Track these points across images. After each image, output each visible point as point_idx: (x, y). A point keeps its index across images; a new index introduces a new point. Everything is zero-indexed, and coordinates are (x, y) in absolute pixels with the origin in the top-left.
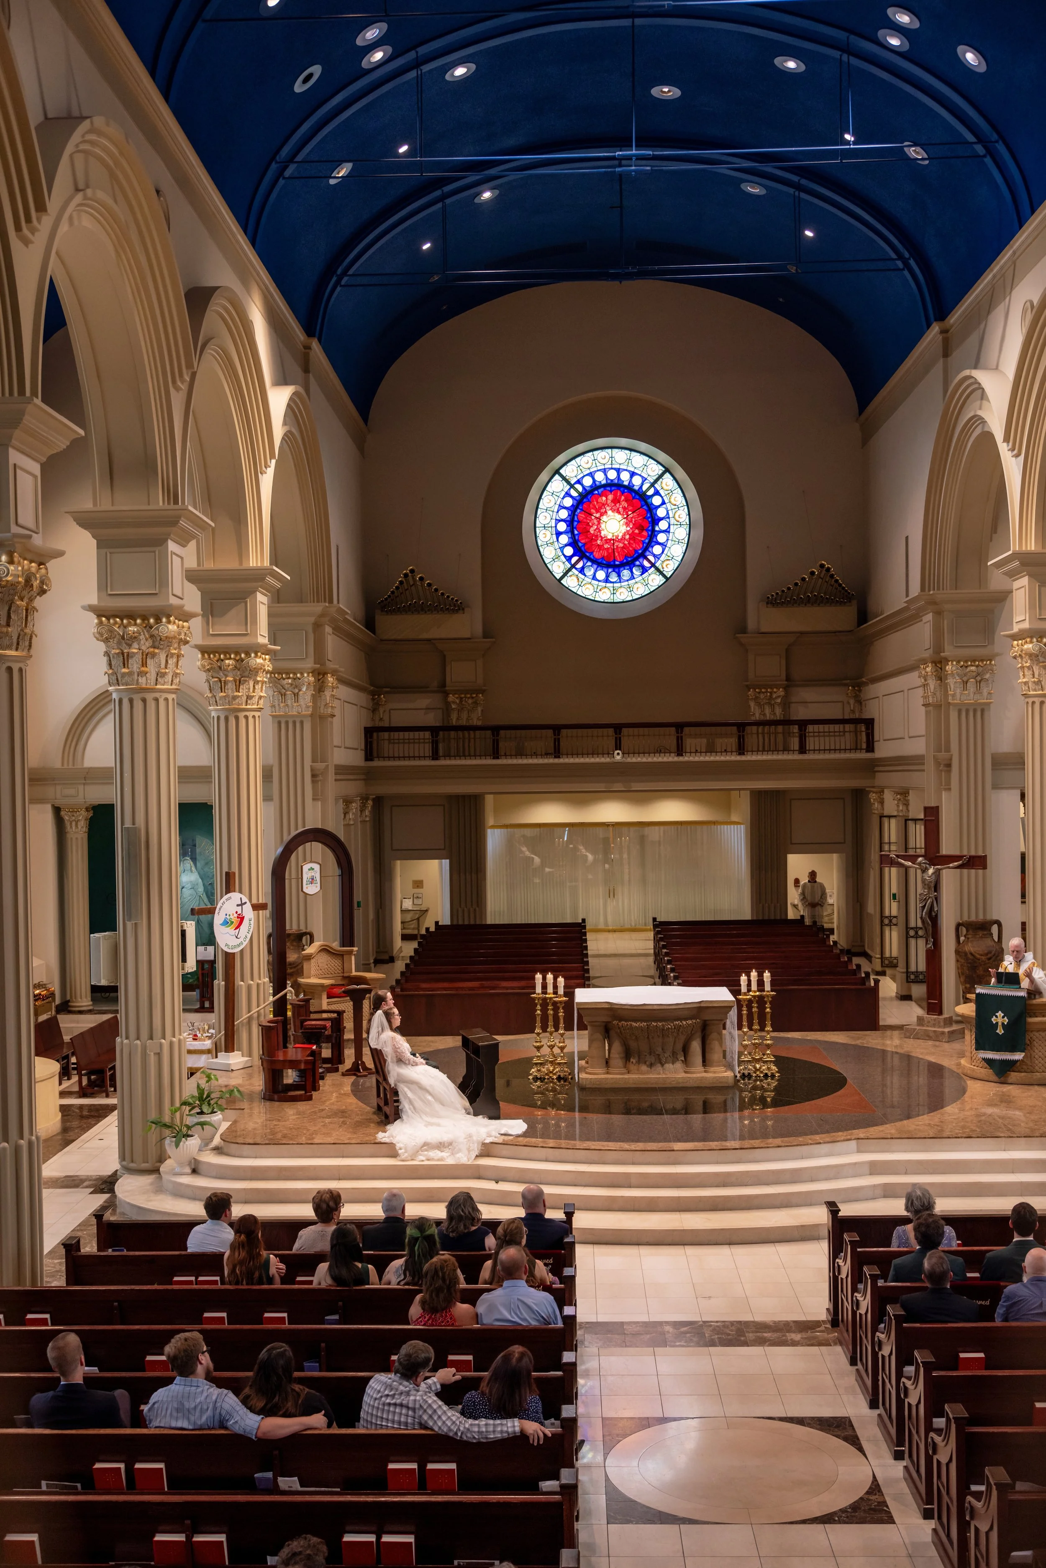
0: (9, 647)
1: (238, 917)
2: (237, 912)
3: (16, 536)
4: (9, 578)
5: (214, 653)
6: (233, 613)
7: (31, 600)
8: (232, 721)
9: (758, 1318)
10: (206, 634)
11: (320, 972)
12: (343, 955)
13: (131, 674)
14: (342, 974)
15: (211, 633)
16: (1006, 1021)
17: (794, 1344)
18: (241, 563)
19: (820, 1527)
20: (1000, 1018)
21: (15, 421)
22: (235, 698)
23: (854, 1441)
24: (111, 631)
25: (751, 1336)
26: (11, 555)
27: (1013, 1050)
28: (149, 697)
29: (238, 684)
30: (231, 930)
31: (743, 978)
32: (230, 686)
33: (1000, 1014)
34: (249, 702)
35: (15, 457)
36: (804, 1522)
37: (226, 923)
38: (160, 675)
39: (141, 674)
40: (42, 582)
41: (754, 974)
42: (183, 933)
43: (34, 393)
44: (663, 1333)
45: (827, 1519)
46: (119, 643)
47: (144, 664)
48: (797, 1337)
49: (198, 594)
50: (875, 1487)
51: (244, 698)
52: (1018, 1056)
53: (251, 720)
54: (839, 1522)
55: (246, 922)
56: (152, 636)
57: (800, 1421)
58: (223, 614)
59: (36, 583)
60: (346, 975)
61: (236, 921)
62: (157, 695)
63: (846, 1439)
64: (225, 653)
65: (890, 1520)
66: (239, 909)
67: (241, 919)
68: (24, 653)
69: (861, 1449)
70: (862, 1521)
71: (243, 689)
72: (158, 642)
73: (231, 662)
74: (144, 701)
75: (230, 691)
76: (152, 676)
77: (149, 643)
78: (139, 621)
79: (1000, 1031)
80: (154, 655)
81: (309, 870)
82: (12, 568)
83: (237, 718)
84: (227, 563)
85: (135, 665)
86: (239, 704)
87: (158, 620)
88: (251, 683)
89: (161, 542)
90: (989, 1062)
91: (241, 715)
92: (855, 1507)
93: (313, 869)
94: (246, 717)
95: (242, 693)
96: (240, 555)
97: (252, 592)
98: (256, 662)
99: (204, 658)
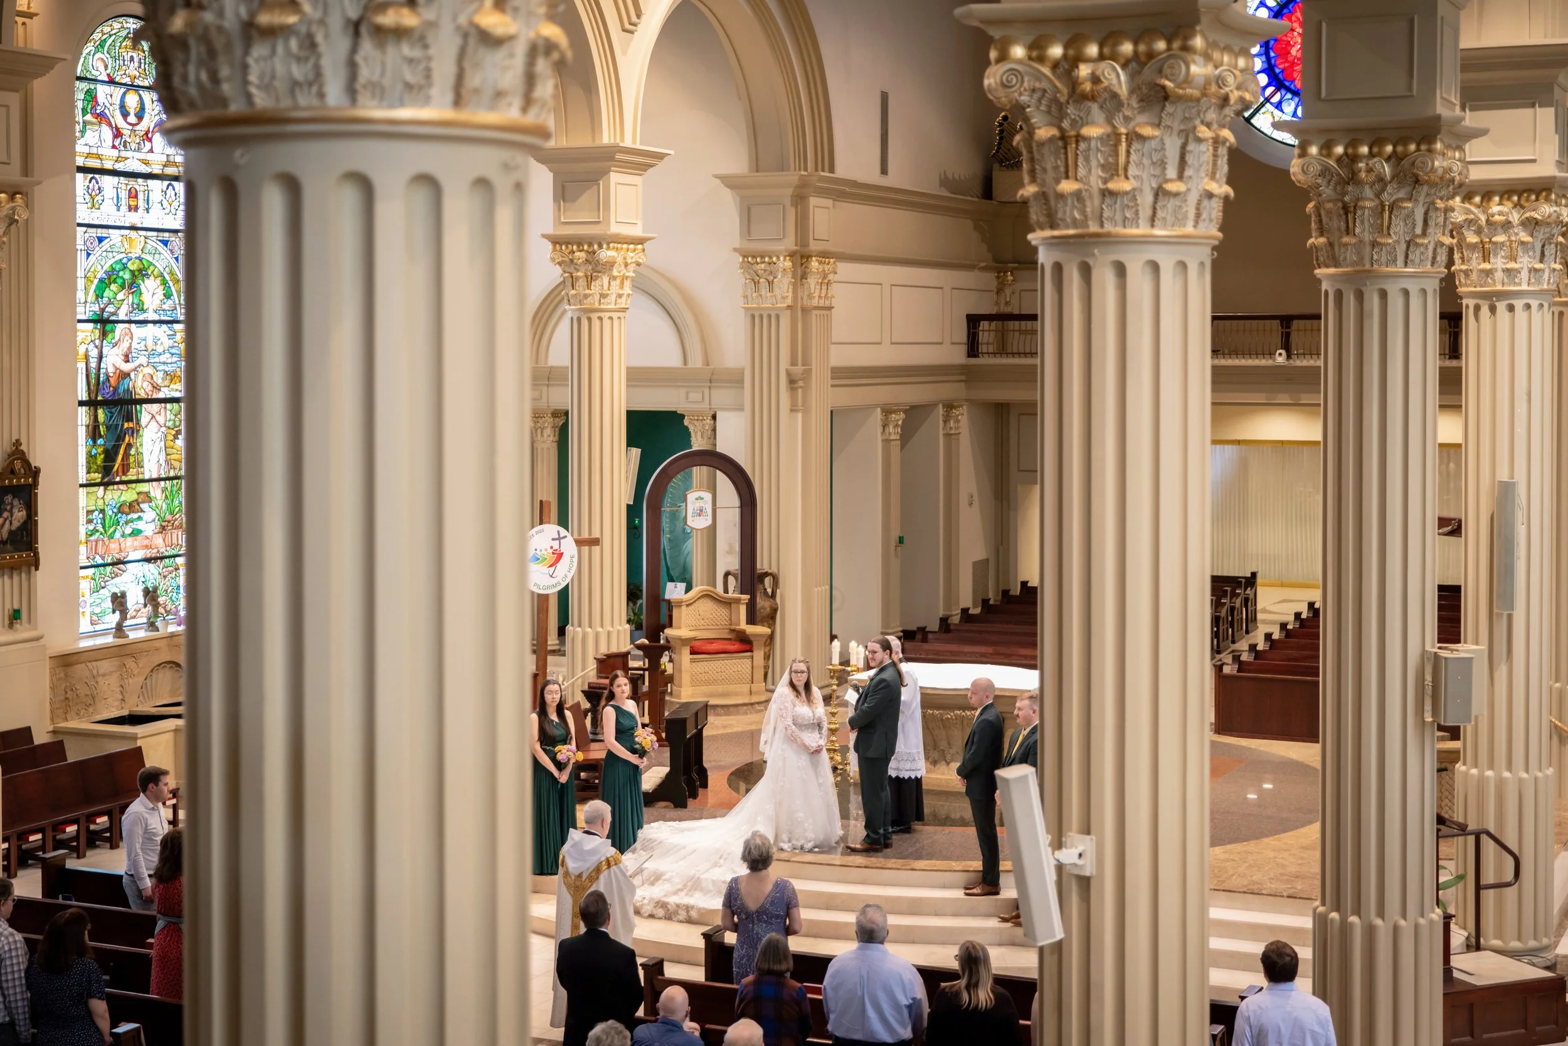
1: (553, 553)
2: (552, 547)
5: (567, 243)
6: (585, 198)
8: (585, 323)
10: (558, 222)
11: (702, 622)
12: (730, 603)
14: (729, 627)
15: (562, 220)
18: (594, 140)
22: (586, 296)
29: (590, 279)
30: (543, 568)
32: (582, 283)
34: (602, 301)
37: (536, 559)
49: (551, 175)
51: (597, 297)
53: (607, 323)
55: (565, 560)
58: (575, 199)
60: (733, 627)
61: (550, 557)
64: (579, 244)
66: (556, 545)
67: (559, 555)
71: (595, 286)
73: (582, 255)
75: (581, 289)
81: (697, 499)
83: (589, 319)
84: (579, 140)
86: (591, 304)
88: (606, 280)
91: (594, 316)
93: (702, 499)
94: (600, 319)
95: (595, 288)
96: (593, 131)
97: (606, 172)
98: (605, 254)
99: (554, 250)
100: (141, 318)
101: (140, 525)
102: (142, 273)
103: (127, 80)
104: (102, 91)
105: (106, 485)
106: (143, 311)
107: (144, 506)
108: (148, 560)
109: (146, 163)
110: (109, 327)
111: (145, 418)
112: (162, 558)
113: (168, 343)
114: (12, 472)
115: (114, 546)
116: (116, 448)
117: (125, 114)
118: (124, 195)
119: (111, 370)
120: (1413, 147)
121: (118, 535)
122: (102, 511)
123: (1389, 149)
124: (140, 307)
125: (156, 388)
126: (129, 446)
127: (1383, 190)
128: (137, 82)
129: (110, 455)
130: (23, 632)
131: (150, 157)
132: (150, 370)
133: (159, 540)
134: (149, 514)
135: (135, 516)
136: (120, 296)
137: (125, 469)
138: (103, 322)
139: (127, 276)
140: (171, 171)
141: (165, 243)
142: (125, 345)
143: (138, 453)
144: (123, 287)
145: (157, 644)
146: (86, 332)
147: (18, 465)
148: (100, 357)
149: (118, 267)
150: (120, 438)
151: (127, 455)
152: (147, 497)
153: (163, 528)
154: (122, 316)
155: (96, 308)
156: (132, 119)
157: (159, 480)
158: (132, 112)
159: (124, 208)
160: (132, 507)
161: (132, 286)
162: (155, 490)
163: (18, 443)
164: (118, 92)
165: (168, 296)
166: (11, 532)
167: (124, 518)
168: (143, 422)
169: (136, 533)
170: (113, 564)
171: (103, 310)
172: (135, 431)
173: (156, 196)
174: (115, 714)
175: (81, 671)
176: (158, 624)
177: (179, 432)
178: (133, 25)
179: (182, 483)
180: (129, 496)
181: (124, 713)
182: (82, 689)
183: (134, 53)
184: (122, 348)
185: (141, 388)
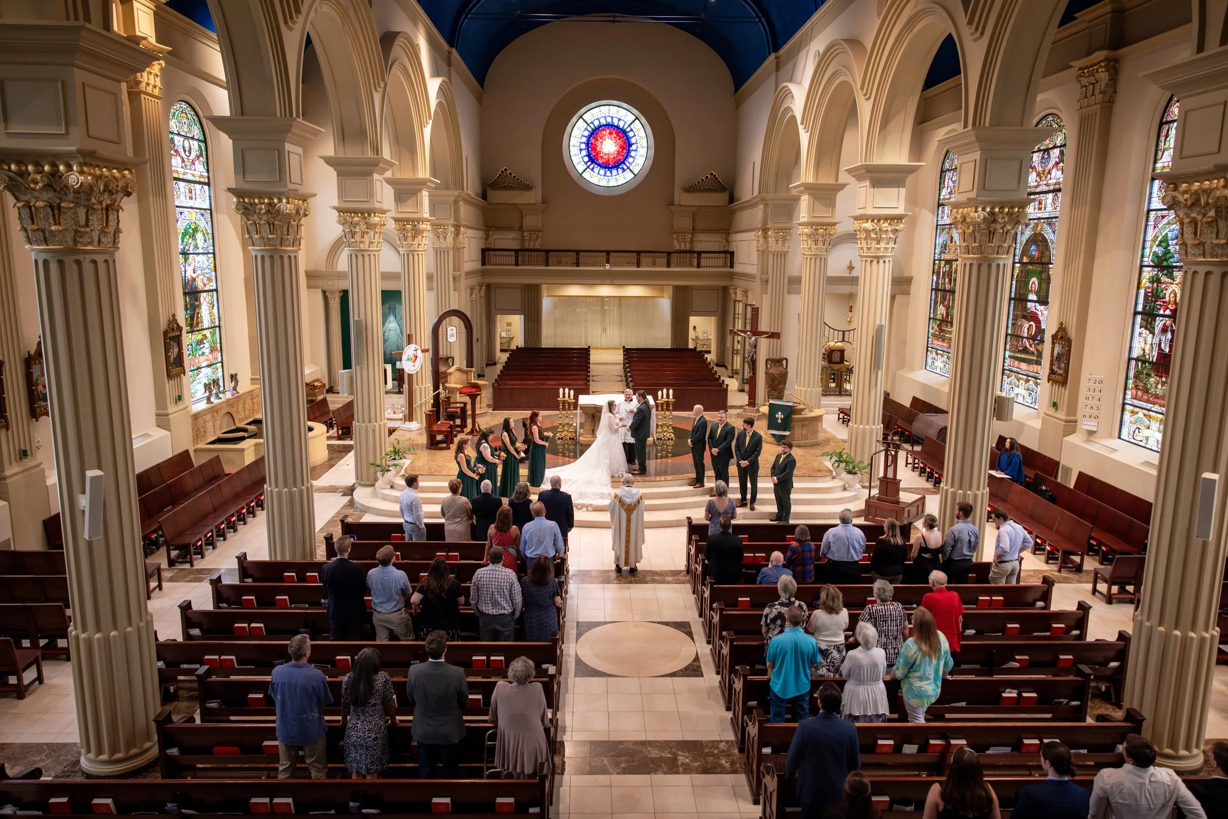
0: (289, 246)
1: (414, 356)
3: (290, 190)
4: (287, 211)
5: (401, 221)
6: (411, 200)
7: (300, 220)
8: (411, 256)
9: (653, 569)
10: (397, 211)
11: (456, 381)
12: (468, 373)
13: (356, 242)
14: (467, 382)
15: (399, 211)
16: (782, 416)
17: (668, 583)
18: (414, 176)
19: (669, 679)
20: (779, 415)
21: (288, 130)
22: (412, 244)
23: (690, 634)
24: (345, 219)
25: (649, 578)
26: (288, 199)
27: (785, 430)
28: (366, 254)
29: (414, 237)
30: (411, 363)
31: (660, 393)
32: (410, 239)
33: (780, 413)
34: (419, 247)
35: (288, 147)
36: (663, 676)
37: (408, 359)
38: (371, 243)
39: (361, 242)
40: (305, 210)
41: (665, 391)
42: (385, 371)
43: (298, 116)
44: (609, 577)
45: (673, 675)
46: (349, 226)
47: (363, 237)
48: (670, 579)
49: (393, 190)
50: (697, 659)
51: (417, 245)
52: (787, 433)
53: (420, 256)
54: (679, 676)
55: (418, 358)
56: (366, 223)
57: (667, 624)
58: (405, 201)
59: (302, 212)
60: (469, 382)
61: (413, 358)
62: (369, 253)
63: (686, 633)
64: (407, 221)
65: (702, 676)
66: (415, 352)
67: (416, 357)
68: (297, 248)
69: (692, 639)
70: (689, 676)
72: (370, 226)
73: (410, 226)
74: (363, 256)
76: (367, 243)
77: (365, 226)
78: (359, 215)
79: (779, 421)
80: (367, 233)
81: (451, 330)
82: (288, 206)
83: (413, 255)
84: (407, 175)
85: (358, 237)
86: (414, 248)
87: (369, 215)
88: (420, 237)
89: (370, 174)
90: (774, 435)
91: (415, 253)
92: (686, 668)
93: (453, 330)
94: (418, 254)
95: (416, 242)
96: (414, 171)
97: (421, 190)
98: (423, 226)
99: (396, 223)
100: (197, 252)
101: (204, 350)
102: (196, 230)
103: (184, 134)
104: (176, 138)
105: (192, 332)
106: (198, 248)
108: (208, 366)
109: (194, 175)
110: (187, 256)
111: (202, 299)
112: (212, 365)
113: (207, 263)
114: (173, 330)
115: (196, 361)
116: (194, 314)
117: (185, 151)
118: (187, 191)
119: (189, 277)
121: (197, 355)
122: (192, 345)
124: (196, 247)
125: (205, 285)
126: (198, 313)
128: (188, 135)
129: (192, 318)
130: (181, 406)
131: (195, 173)
132: (202, 277)
133: (211, 357)
134: (207, 345)
135: (202, 346)
136: (190, 241)
137: (198, 323)
138: (185, 254)
139: (191, 231)
140: (202, 180)
141: (202, 215)
142: (193, 265)
143: (201, 316)
144: (190, 237)
145: (223, 405)
146: (180, 259)
147: (175, 326)
148: (185, 271)
149: (188, 227)
150: (195, 310)
151: (198, 318)
152: (205, 336)
153: (211, 350)
154: (191, 252)
155: (182, 247)
156: (187, 154)
157: (209, 328)
158: (187, 150)
159: (188, 198)
160: (200, 342)
161: (193, 236)
162: (207, 333)
163: (174, 316)
164: (182, 139)
165: (205, 241)
166: (174, 359)
167: (199, 347)
168: (202, 301)
169: (203, 354)
170: (197, 369)
171: (184, 248)
172: (199, 306)
173: (198, 192)
174: (213, 439)
175: (200, 420)
176: (221, 396)
177: (213, 306)
178: (184, 105)
179: (217, 329)
180: (200, 337)
181: (216, 438)
182: (202, 429)
183: (186, 120)
184: (192, 268)
185: (200, 285)
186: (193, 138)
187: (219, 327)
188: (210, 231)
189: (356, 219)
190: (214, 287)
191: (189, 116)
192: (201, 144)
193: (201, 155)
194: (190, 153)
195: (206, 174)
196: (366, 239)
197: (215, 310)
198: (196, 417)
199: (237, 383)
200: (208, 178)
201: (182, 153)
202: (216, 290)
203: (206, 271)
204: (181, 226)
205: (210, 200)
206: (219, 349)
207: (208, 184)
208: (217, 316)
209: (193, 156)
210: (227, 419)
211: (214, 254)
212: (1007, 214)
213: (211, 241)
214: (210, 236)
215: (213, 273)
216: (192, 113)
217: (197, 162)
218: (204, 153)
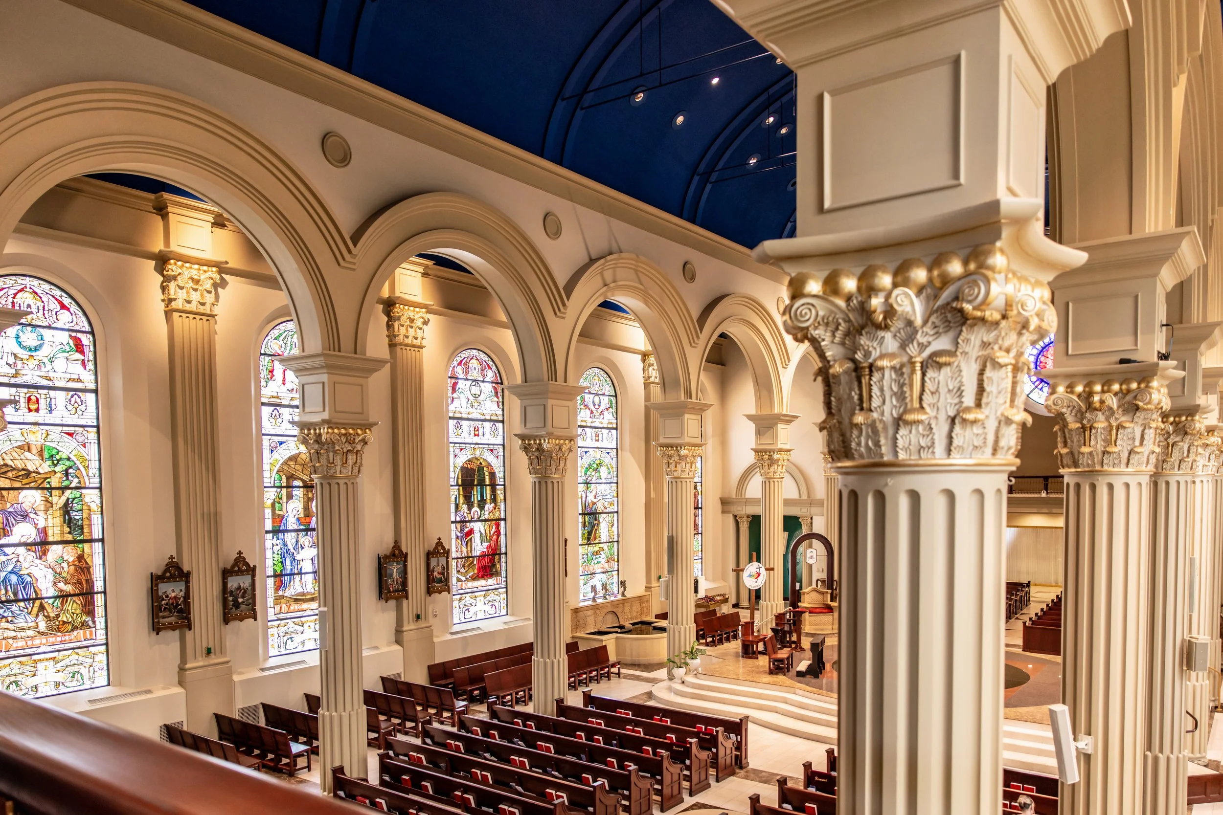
0: (558, 474)
1: (756, 574)
2: (757, 571)
5: (760, 452)
6: (768, 434)
8: (767, 483)
10: (757, 444)
11: (813, 600)
12: (824, 593)
13: (671, 471)
14: (823, 602)
15: (759, 443)
18: (772, 412)
22: (768, 473)
24: (664, 452)
28: (678, 480)
29: (770, 466)
30: (753, 579)
32: (767, 467)
34: (774, 474)
37: (750, 576)
39: (675, 471)
47: (676, 467)
51: (772, 473)
53: (776, 483)
55: (762, 576)
58: (764, 435)
59: (566, 449)
60: (825, 603)
62: (682, 480)
64: (765, 452)
67: (759, 574)
72: (681, 457)
73: (767, 457)
75: (766, 470)
76: (679, 472)
77: (678, 458)
80: (680, 463)
81: (810, 551)
83: (769, 482)
84: (765, 411)
85: (672, 467)
86: (770, 476)
88: (776, 466)
91: (771, 481)
93: (812, 552)
94: (774, 481)
95: (772, 469)
96: (771, 408)
97: (776, 424)
98: (776, 456)
99: (755, 454)
100: (600, 482)
101: (599, 560)
102: (600, 465)
103: (594, 392)
104: (586, 396)
105: (589, 544)
106: (601, 479)
107: (601, 552)
108: (603, 573)
109: (600, 423)
110: (589, 485)
111: (601, 520)
112: (608, 572)
113: (609, 491)
115: (591, 568)
116: (592, 531)
117: (594, 405)
118: (594, 435)
119: (590, 501)
120: (1184, 418)
121: (592, 563)
122: (587, 555)
123: (1172, 419)
124: (599, 478)
125: (605, 508)
126: (596, 530)
127: (1169, 437)
128: (599, 392)
129: (590, 533)
131: (602, 420)
132: (603, 501)
133: (606, 566)
134: (603, 556)
135: (598, 556)
136: (593, 474)
137: (595, 538)
138: (587, 483)
139: (595, 466)
140: (609, 426)
141: (608, 453)
143: (599, 533)
144: (594, 470)
145: (608, 605)
146: (581, 487)
148: (586, 497)
149: (592, 463)
150: (593, 527)
151: (595, 533)
152: (602, 549)
153: (608, 561)
154: (593, 481)
155: (585, 478)
156: (597, 407)
157: (606, 542)
158: (597, 404)
159: (594, 440)
160: (597, 553)
161: (597, 470)
162: (605, 546)
164: (592, 396)
165: (609, 473)
167: (594, 557)
168: (601, 521)
169: (598, 563)
170: (591, 574)
171: (587, 479)
172: (598, 525)
173: (605, 436)
174: (593, 631)
175: (581, 614)
176: (607, 597)
177: (613, 525)
178: (597, 370)
179: (616, 543)
180: (596, 549)
181: (596, 630)
182: (582, 622)
183: (597, 382)
184: (594, 493)
185: (600, 508)
186: (604, 395)
187: (618, 541)
188: (615, 466)
189: (672, 452)
190: (616, 510)
191: (602, 378)
192: (612, 398)
193: (611, 407)
194: (599, 406)
195: (615, 421)
196: (679, 468)
197: (615, 528)
198: (576, 611)
199: (625, 588)
200: (617, 424)
201: (592, 407)
202: (617, 512)
203: (609, 497)
204: (583, 463)
205: (617, 441)
206: (616, 560)
207: (616, 429)
208: (616, 533)
209: (602, 408)
210: (610, 617)
211: (617, 483)
212: (1171, 424)
213: (615, 473)
214: (615, 469)
215: (615, 499)
216: (605, 375)
217: (606, 413)
218: (614, 405)
